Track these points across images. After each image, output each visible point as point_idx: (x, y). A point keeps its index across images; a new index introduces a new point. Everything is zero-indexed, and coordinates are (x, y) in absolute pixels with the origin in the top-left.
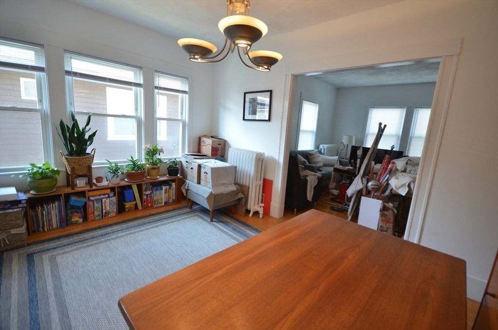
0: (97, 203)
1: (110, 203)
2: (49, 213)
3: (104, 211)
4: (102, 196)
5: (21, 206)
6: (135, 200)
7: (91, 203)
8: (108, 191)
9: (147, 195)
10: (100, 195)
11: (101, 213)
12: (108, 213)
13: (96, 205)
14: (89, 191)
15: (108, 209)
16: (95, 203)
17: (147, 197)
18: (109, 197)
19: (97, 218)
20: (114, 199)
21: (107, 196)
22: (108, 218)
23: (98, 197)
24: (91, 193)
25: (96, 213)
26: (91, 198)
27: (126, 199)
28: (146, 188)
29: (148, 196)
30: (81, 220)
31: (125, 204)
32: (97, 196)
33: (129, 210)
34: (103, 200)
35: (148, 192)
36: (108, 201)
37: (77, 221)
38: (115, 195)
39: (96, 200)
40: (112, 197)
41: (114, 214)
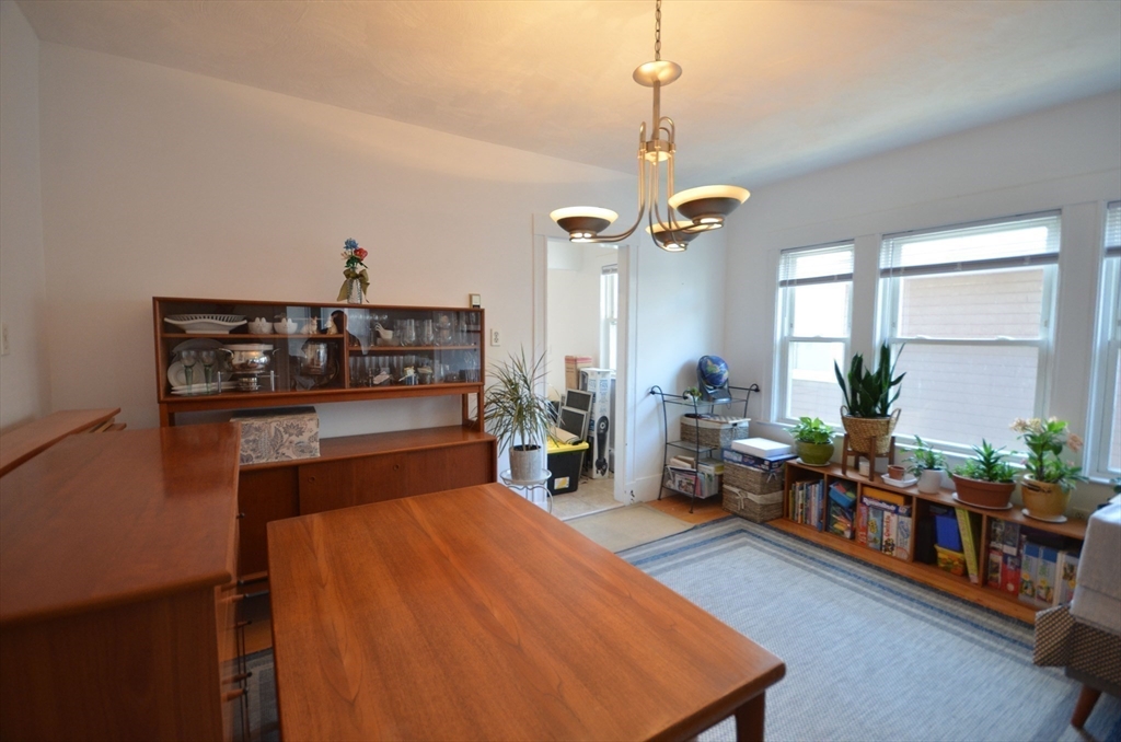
0: (875, 515)
1: (897, 528)
2: (807, 497)
3: (885, 538)
4: (884, 505)
5: (763, 466)
6: (961, 550)
7: (863, 509)
8: (900, 500)
9: (1005, 556)
10: (881, 502)
11: (878, 539)
12: (890, 546)
13: (872, 518)
14: (864, 485)
15: (893, 537)
16: (871, 514)
17: (1005, 561)
18: (896, 512)
19: (871, 545)
20: (909, 522)
21: (893, 508)
22: (890, 556)
23: (877, 504)
24: (868, 491)
25: (870, 533)
26: (865, 500)
27: (940, 537)
28: (1003, 534)
29: (1009, 560)
30: (848, 534)
31: (938, 548)
32: (876, 500)
33: (946, 569)
34: (886, 514)
35: (1011, 550)
36: (894, 518)
37: (843, 532)
38: (909, 515)
39: (875, 508)
40: (902, 515)
41: (905, 556)
